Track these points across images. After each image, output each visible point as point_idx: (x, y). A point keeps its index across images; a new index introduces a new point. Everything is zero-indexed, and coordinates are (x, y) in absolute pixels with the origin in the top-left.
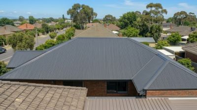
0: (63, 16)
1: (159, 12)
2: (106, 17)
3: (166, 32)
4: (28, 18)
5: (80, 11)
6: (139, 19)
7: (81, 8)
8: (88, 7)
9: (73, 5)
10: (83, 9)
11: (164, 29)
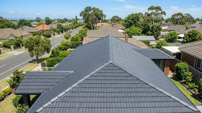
0: (76, 17)
1: (159, 14)
2: (113, 18)
3: (165, 30)
4: (44, 19)
5: (91, 13)
6: (141, 20)
7: (92, 11)
8: (98, 9)
9: (85, 8)
10: (94, 11)
11: (163, 28)
